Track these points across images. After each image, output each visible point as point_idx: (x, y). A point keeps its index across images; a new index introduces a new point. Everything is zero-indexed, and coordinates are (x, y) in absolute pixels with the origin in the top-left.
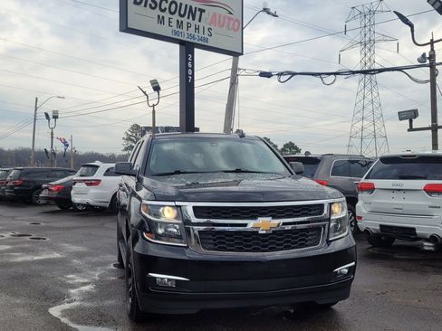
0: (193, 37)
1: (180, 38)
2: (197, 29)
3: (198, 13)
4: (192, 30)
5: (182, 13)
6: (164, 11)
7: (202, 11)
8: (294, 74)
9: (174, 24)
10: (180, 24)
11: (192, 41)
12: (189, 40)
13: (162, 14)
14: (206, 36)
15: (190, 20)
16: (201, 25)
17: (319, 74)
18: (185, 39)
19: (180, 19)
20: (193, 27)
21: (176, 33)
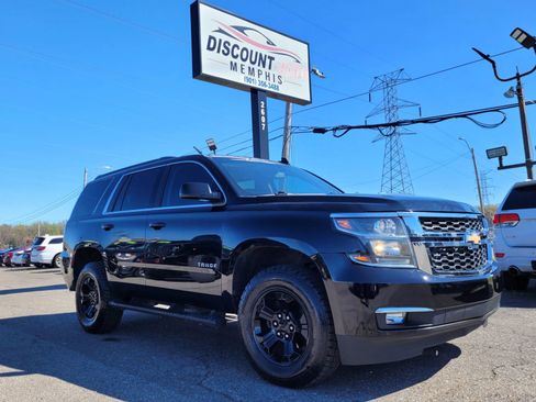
0: (265, 85)
1: (252, 85)
2: (268, 76)
3: (268, 61)
4: (263, 78)
5: (253, 60)
6: (236, 57)
7: (272, 59)
8: (350, 128)
9: (246, 70)
10: (251, 71)
11: (263, 88)
12: (260, 87)
13: (234, 60)
14: (276, 83)
15: (261, 67)
16: (272, 72)
17: (377, 126)
18: (257, 86)
19: (252, 66)
20: (264, 75)
21: (249, 80)
